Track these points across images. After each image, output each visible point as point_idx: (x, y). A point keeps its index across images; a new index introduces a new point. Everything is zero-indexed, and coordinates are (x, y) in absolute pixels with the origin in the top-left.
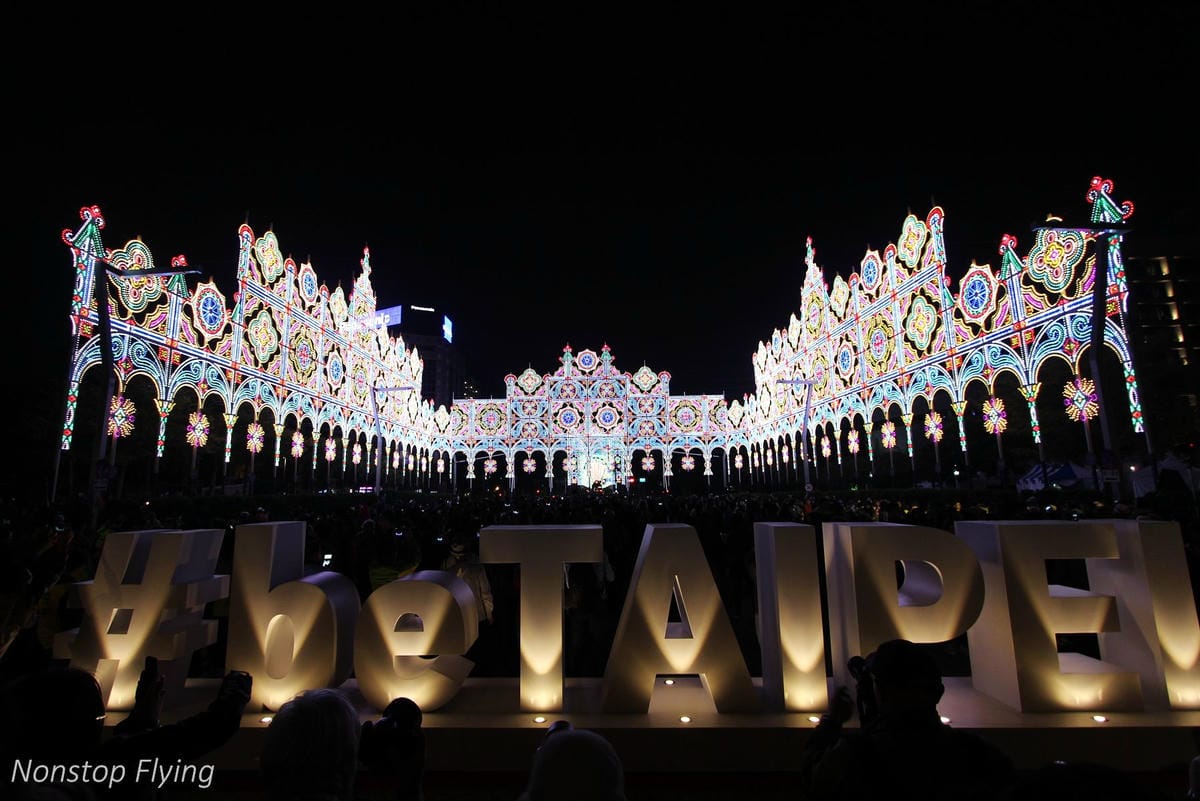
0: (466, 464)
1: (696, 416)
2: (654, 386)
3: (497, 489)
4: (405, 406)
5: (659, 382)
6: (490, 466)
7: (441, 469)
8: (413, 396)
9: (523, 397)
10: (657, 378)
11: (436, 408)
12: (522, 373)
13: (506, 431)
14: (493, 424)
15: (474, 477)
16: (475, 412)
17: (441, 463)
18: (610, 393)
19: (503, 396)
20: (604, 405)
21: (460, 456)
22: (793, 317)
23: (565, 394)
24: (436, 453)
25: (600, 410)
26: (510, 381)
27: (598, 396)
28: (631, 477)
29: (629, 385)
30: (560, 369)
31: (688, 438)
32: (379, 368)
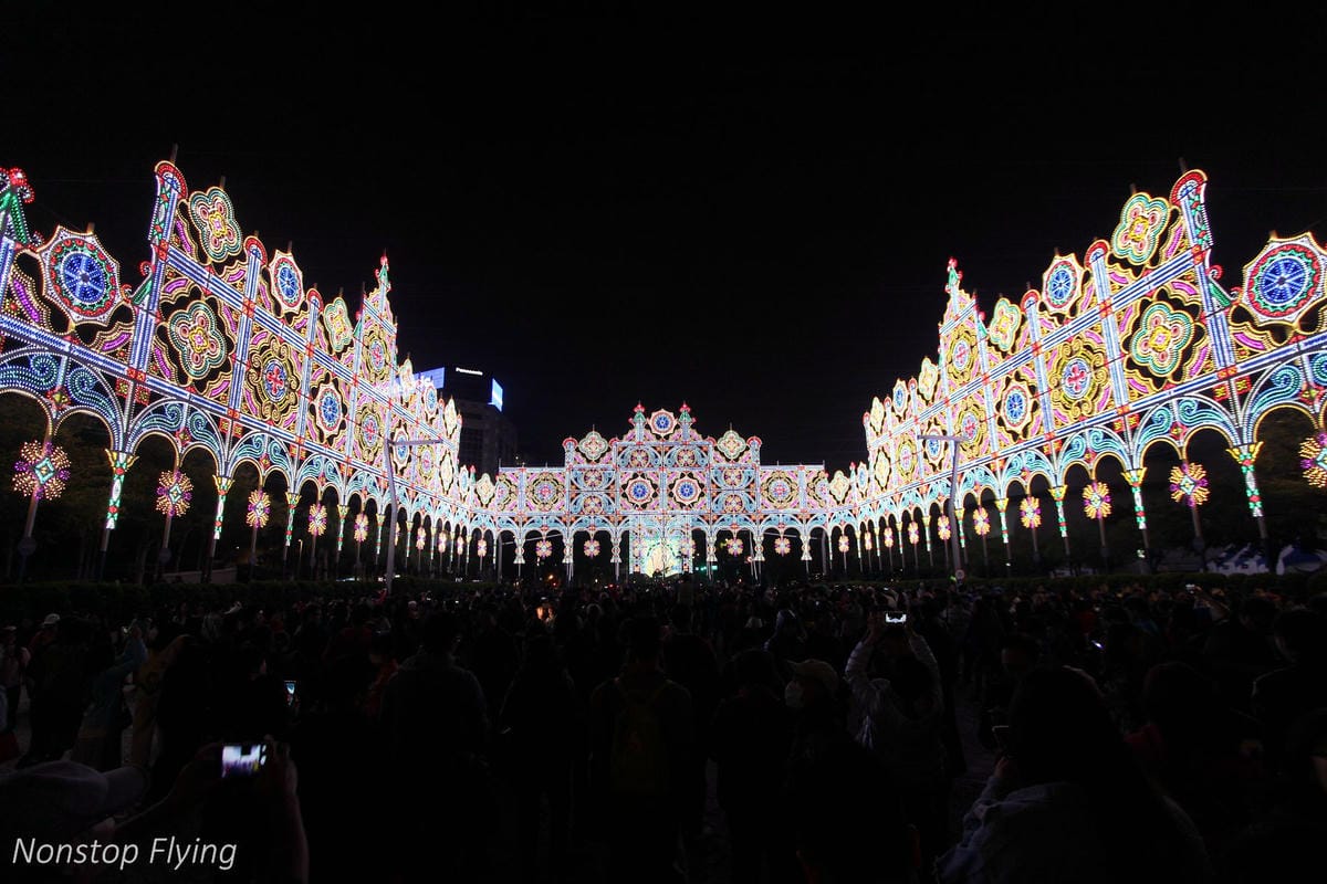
0: (515, 546)
1: (792, 490)
2: (742, 454)
3: (551, 577)
4: (436, 470)
5: (747, 449)
6: (544, 549)
7: (482, 551)
8: (447, 459)
9: (585, 465)
10: (745, 445)
11: (478, 477)
12: (584, 436)
13: (564, 506)
14: (548, 498)
15: (523, 562)
16: (525, 482)
17: (482, 545)
18: (690, 461)
19: (561, 463)
20: (683, 475)
21: (507, 536)
22: (926, 363)
23: (636, 462)
24: (477, 531)
25: (677, 482)
26: (569, 446)
27: (675, 465)
28: (715, 563)
29: (712, 453)
30: (630, 432)
31: (782, 516)
32: (399, 417)
